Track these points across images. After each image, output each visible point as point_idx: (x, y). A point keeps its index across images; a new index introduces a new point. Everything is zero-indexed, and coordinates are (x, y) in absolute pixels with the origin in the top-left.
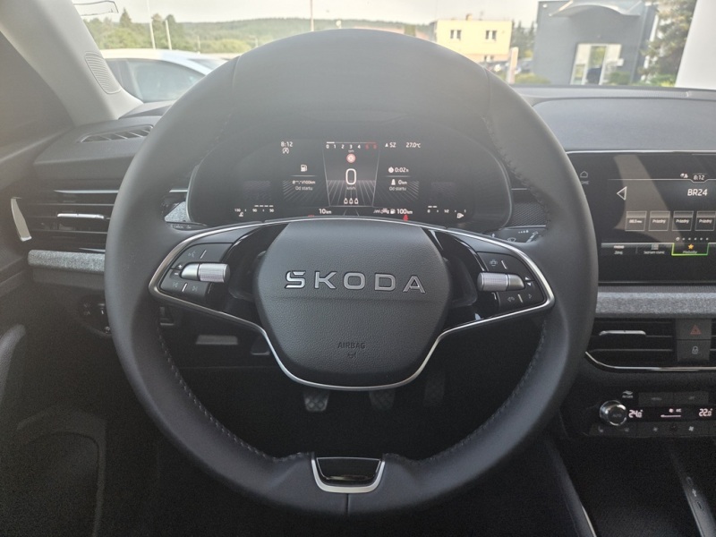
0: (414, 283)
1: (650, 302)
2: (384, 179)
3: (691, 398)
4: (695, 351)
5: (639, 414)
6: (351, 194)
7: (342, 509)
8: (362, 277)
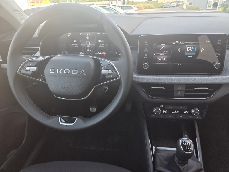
0: (83, 72)
1: (165, 79)
3: (181, 108)
4: (179, 94)
5: (166, 112)
6: (89, 48)
7: (65, 128)
8: (69, 70)
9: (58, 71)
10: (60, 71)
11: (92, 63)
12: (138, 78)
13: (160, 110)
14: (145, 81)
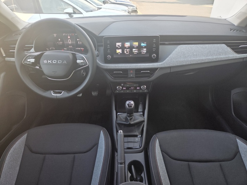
0: (65, 62)
1: (121, 66)
2: (77, 42)
3: (135, 85)
4: (131, 75)
5: (125, 89)
6: (70, 45)
7: (56, 97)
8: (56, 61)
9: (49, 61)
10: (50, 61)
11: (71, 56)
12: (104, 66)
13: (121, 87)
14: (109, 68)
